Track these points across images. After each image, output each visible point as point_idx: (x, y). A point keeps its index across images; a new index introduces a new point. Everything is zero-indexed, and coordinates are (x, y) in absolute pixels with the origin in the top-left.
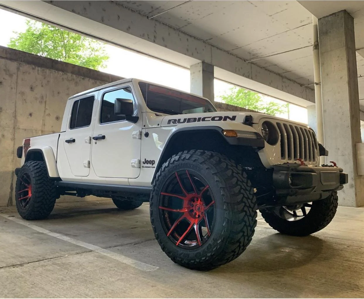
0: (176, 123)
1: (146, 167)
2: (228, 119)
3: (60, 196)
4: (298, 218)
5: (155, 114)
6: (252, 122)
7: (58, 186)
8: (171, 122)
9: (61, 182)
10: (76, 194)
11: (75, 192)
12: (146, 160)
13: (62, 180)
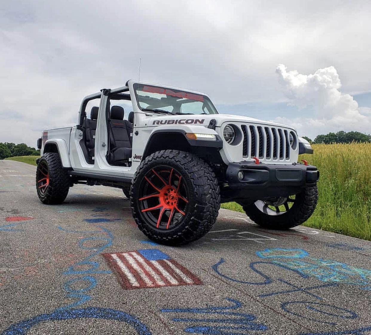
0: (159, 124)
1: (136, 161)
2: (198, 122)
3: (73, 184)
4: (281, 213)
5: (146, 114)
6: (215, 125)
7: (71, 176)
8: (156, 123)
9: (73, 171)
10: (86, 182)
11: (86, 181)
12: (136, 155)
13: (74, 169)
